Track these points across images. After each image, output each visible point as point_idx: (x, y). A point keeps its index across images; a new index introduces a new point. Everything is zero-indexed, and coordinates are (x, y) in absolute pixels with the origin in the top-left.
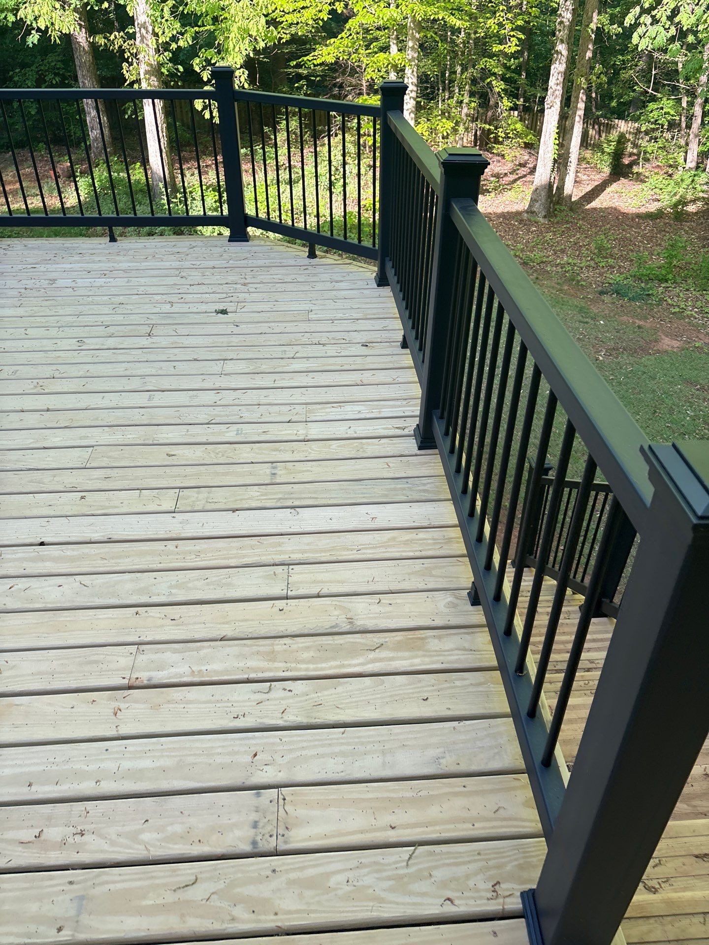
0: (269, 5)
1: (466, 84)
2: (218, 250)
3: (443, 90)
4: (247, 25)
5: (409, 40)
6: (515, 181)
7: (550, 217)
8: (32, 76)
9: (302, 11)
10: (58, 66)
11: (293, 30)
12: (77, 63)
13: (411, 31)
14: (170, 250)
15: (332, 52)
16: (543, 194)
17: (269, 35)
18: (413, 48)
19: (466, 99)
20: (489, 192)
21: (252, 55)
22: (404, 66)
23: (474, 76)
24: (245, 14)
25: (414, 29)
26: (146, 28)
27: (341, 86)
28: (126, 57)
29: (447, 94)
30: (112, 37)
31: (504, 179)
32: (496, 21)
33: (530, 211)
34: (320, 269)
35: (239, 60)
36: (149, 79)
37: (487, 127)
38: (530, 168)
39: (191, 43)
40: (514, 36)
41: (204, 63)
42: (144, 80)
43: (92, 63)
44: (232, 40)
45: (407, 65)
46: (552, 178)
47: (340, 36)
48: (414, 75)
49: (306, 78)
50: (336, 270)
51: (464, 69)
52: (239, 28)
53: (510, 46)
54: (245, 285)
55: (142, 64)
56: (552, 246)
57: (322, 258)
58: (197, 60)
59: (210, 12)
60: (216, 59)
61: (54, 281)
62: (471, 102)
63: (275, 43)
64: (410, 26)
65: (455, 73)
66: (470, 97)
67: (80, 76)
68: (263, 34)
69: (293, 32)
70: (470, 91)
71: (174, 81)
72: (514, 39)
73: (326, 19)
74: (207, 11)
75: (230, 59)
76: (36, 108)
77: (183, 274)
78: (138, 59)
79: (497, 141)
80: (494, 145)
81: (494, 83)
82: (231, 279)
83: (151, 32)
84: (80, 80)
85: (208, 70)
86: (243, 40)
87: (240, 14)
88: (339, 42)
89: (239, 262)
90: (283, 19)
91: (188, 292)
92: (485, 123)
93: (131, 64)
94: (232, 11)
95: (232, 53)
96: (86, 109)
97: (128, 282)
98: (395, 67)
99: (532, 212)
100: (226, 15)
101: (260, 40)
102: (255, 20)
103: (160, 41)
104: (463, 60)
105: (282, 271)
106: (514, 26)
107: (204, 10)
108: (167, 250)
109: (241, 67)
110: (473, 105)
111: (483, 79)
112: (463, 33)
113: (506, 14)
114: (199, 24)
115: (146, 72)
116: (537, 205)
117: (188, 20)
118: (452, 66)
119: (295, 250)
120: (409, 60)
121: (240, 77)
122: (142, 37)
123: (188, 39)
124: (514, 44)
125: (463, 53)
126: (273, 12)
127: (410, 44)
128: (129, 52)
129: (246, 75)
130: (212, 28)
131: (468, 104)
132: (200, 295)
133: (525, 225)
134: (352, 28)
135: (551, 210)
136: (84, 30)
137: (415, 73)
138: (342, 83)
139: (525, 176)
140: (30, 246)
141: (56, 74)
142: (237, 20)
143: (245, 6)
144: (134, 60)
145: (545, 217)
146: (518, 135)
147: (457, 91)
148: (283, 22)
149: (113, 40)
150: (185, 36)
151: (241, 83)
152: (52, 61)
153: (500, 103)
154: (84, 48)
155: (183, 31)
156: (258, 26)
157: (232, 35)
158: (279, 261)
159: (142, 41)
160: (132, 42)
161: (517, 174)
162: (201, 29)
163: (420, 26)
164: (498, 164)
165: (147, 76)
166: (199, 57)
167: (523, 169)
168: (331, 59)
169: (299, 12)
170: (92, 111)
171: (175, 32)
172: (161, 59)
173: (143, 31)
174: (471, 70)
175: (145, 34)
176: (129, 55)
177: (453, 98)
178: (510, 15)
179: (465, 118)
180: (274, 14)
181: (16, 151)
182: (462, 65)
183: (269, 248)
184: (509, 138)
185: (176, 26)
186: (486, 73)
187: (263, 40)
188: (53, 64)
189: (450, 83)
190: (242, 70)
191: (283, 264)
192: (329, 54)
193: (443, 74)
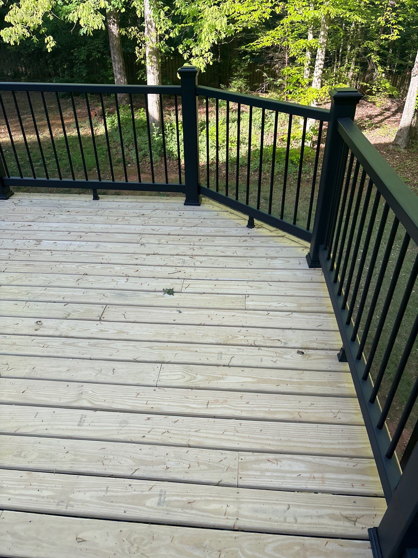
0: (230, 10)
1: (353, 57)
2: (175, 214)
3: (338, 61)
4: (215, 23)
5: (321, 31)
6: (382, 121)
7: (410, 148)
8: (85, 52)
9: (252, 13)
10: (100, 47)
11: (245, 25)
12: (111, 45)
13: (323, 25)
14: (137, 211)
15: (270, 40)
16: (405, 133)
17: (229, 29)
18: (323, 36)
19: (353, 67)
20: (365, 129)
21: (216, 43)
22: (317, 47)
23: (359, 52)
24: (213, 16)
25: (325, 23)
26: (151, 24)
27: (272, 58)
28: (138, 43)
29: (339, 64)
30: (130, 30)
31: (375, 119)
32: (384, 18)
33: (394, 144)
34: (257, 242)
35: (208, 46)
36: (151, 57)
37: (365, 84)
38: (392, 112)
39: (178, 35)
40: (396, 28)
41: (185, 48)
42: (148, 58)
43: (120, 45)
44: (204, 33)
45: (319, 47)
46: (413, 122)
47: (276, 29)
48: (323, 54)
49: (250, 53)
50: (271, 243)
51: (353, 47)
52: (209, 25)
53: (393, 36)
54: (192, 256)
55: (148, 47)
56: (410, 169)
57: (258, 228)
58: (181, 46)
59: (191, 14)
60: (193, 45)
61: (39, 241)
62: (355, 68)
63: (232, 35)
64: (323, 22)
65: (346, 50)
66: (355, 65)
67: (112, 53)
68: (225, 29)
69: (244, 26)
70: (355, 62)
71: (168, 57)
72: (396, 30)
73: (268, 18)
74: (189, 14)
75: (202, 46)
76: (86, 72)
77: (143, 241)
78: (144, 44)
79: (370, 93)
80: (368, 96)
81: (372, 56)
82: (182, 249)
83: (154, 27)
84: (112, 56)
85: (188, 52)
86: (211, 33)
87: (210, 15)
88: (275, 33)
89: (190, 229)
90: (239, 18)
91: (144, 263)
92: (363, 82)
93: (141, 47)
94: (206, 13)
95: (203, 41)
96: (115, 74)
97: (97, 247)
98: (311, 49)
99: (396, 145)
100: (202, 16)
101: (222, 33)
102: (220, 19)
103: (158, 34)
104: (353, 42)
105: (224, 241)
106: (397, 22)
107: (187, 13)
108: (135, 211)
109: (209, 51)
110: (357, 70)
111: (366, 54)
112: (353, 25)
113: (391, 14)
114: (184, 22)
115: (150, 53)
116: (400, 140)
117: (177, 19)
118: (345, 45)
119: (236, 217)
120: (321, 44)
121: (208, 57)
122: (149, 30)
123: (176, 33)
124: (396, 34)
125: (352, 37)
126: (233, 13)
127: (322, 33)
128: (140, 40)
129: (211, 57)
130: (192, 24)
131: (353, 70)
132: (152, 268)
133: (391, 154)
134: (285, 24)
135: (410, 143)
136: (116, 25)
137: (324, 53)
138: (273, 57)
139: (389, 117)
140: (34, 201)
141: (99, 52)
142: (208, 20)
143: (214, 10)
144: (143, 45)
145: (405, 148)
146: (385, 90)
147: (347, 61)
148: (239, 20)
149: (131, 32)
150: (175, 30)
151: (208, 61)
152: (97, 44)
153: (376, 70)
154: (115, 36)
155: (173, 26)
156: (222, 24)
157: (204, 30)
158: (223, 229)
159: (148, 33)
160: (142, 33)
161: (384, 116)
162: (186, 25)
163: (330, 21)
164: (371, 109)
165: (150, 55)
166: (183, 44)
167: (388, 112)
168: (269, 44)
169: (250, 13)
170: (118, 75)
171: (168, 28)
172: (158, 45)
173: (149, 26)
174: (358, 48)
175: (150, 28)
176: (140, 41)
177: (344, 66)
178: (394, 14)
179: (351, 79)
180: (233, 15)
181: (74, 98)
182: (351, 45)
183: (216, 213)
184: (380, 91)
185: (169, 24)
186: (367, 51)
187: (225, 33)
188: (97, 45)
189: (342, 56)
190: (209, 53)
191: (226, 234)
192: (268, 41)
193: (338, 51)
